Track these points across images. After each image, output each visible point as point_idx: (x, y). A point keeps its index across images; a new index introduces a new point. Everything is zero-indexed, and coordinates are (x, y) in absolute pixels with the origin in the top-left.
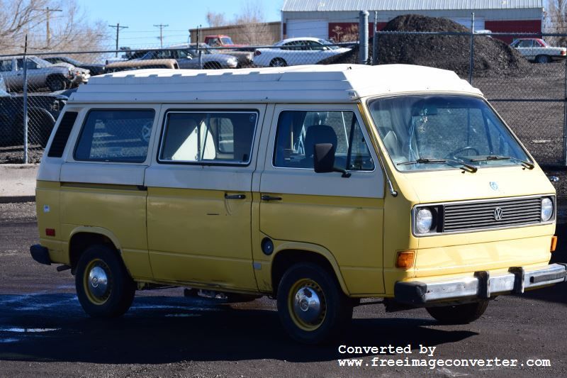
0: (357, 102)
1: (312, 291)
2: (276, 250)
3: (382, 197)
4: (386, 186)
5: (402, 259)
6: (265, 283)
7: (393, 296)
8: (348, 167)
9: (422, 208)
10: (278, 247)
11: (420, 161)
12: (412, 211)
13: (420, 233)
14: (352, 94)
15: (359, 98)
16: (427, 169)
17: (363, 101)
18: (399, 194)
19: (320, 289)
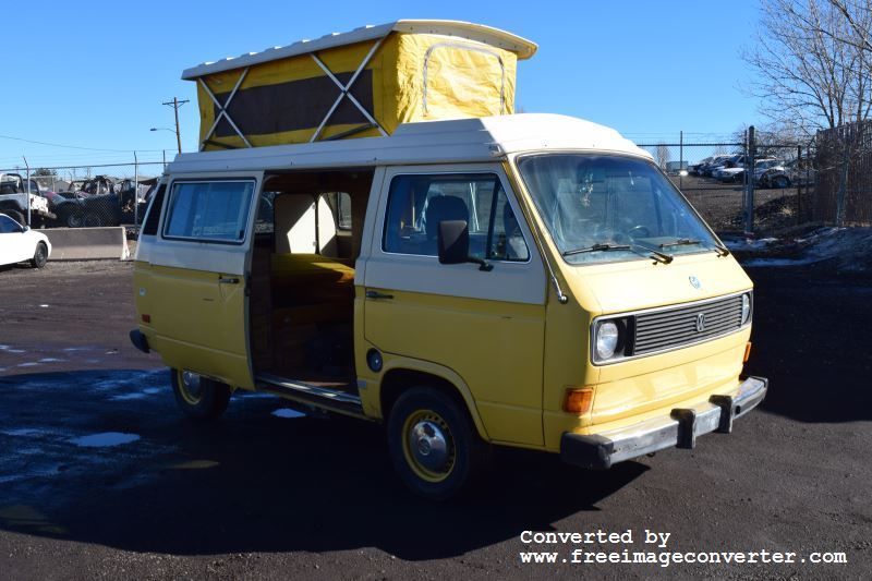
0: (502, 159)
1: (436, 429)
2: (387, 366)
3: (542, 302)
4: (550, 286)
5: (573, 398)
6: (372, 407)
7: (558, 451)
8: (489, 256)
9: (605, 321)
10: (390, 363)
11: (596, 248)
12: (591, 327)
13: (601, 359)
14: (495, 148)
15: (505, 155)
16: (607, 259)
17: (511, 158)
18: (571, 300)
19: (445, 426)
